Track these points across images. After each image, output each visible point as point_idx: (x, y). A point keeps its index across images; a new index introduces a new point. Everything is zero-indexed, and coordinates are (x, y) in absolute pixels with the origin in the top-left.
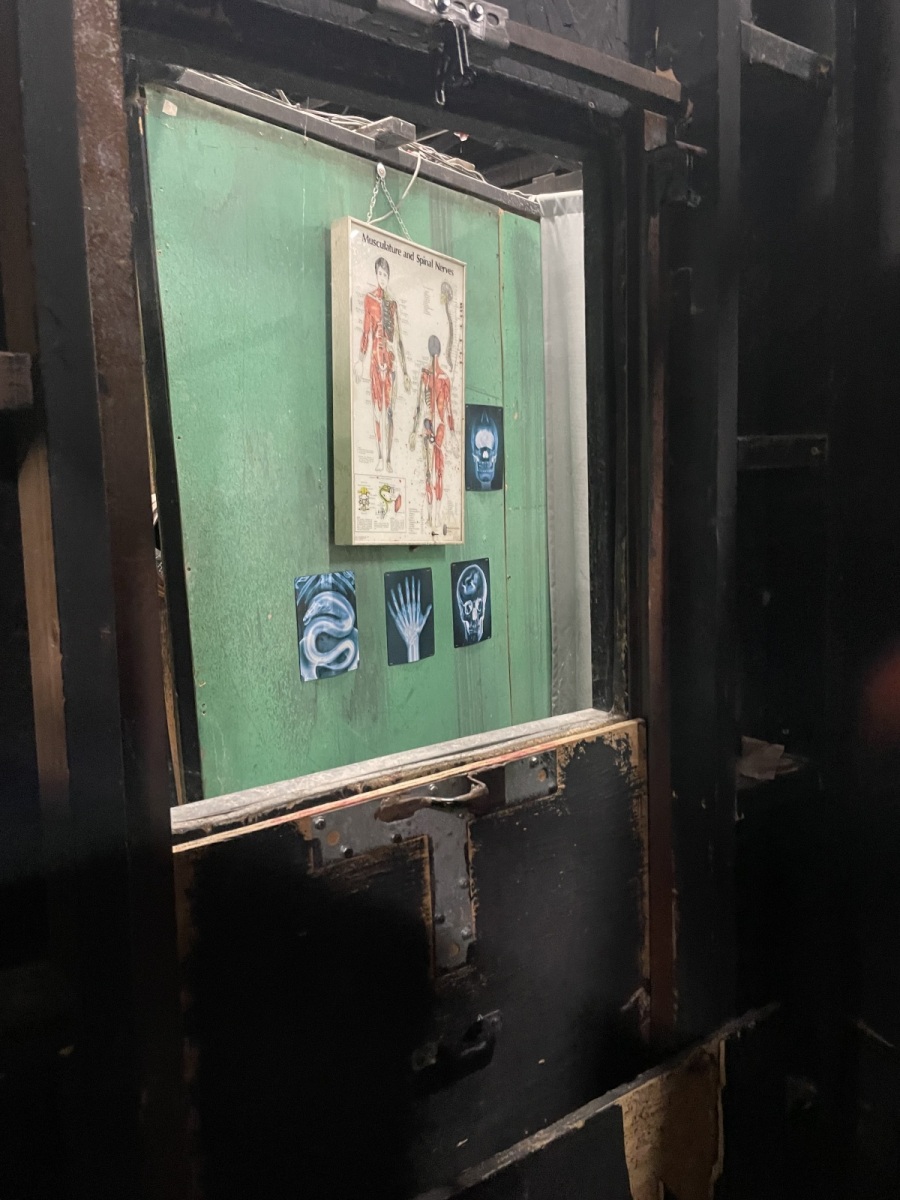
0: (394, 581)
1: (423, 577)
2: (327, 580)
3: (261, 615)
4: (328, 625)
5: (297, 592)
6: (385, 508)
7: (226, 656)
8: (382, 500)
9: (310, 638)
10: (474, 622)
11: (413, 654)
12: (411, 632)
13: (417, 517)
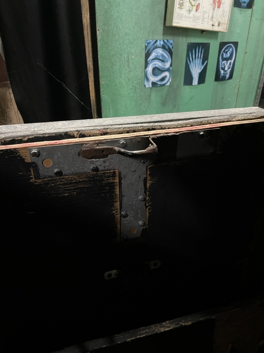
0: (192, 47)
1: (206, 47)
2: (160, 43)
3: (129, 55)
4: (158, 64)
5: (146, 47)
6: (191, 9)
7: (113, 72)
8: (190, 5)
9: (150, 69)
10: (225, 71)
11: (195, 81)
12: (196, 71)
13: (206, 16)
